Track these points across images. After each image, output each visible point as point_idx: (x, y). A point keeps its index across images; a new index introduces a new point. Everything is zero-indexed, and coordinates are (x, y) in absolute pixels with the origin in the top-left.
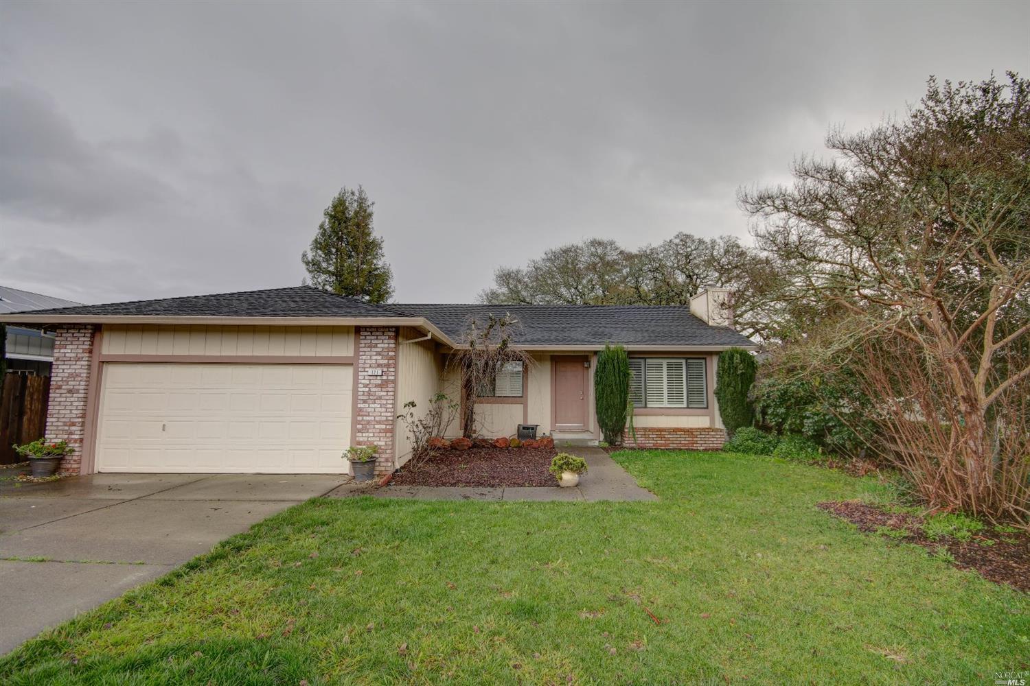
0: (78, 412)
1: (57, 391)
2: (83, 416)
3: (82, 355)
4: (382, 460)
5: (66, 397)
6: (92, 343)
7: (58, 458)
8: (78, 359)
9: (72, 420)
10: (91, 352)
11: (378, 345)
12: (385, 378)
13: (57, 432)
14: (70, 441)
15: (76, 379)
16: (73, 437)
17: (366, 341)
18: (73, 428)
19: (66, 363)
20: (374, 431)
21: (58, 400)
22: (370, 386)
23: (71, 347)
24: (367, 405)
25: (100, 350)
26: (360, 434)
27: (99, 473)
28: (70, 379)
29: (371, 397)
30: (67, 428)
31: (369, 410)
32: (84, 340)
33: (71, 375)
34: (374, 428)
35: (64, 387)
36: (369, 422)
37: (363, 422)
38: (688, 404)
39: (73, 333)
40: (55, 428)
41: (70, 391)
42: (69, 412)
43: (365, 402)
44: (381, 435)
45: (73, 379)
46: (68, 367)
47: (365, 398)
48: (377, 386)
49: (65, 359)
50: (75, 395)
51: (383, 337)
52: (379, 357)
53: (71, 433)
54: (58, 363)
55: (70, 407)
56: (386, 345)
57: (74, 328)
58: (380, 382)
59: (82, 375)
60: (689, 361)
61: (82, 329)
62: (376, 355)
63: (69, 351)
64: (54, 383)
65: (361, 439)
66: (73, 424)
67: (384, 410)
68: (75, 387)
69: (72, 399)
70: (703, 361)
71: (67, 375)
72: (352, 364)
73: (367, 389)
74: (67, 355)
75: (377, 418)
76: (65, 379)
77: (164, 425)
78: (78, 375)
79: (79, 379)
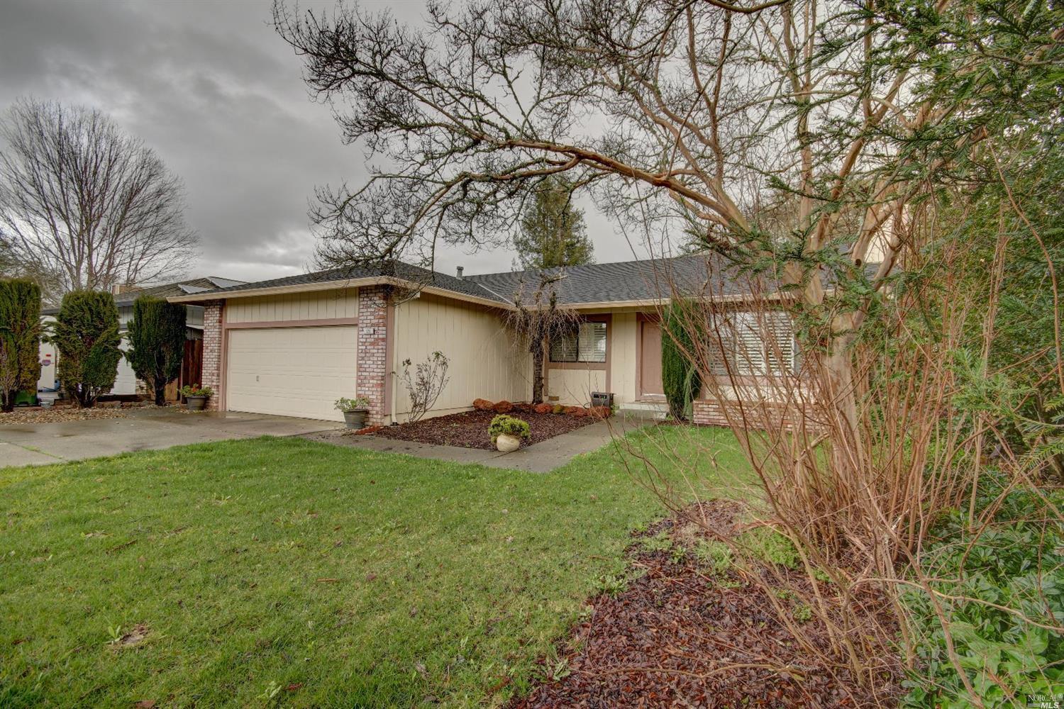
0: (216, 366)
2: (218, 369)
3: (217, 324)
4: (374, 412)
6: (221, 316)
7: (206, 400)
8: (215, 327)
9: (213, 372)
10: (220, 322)
12: (376, 336)
13: (207, 380)
14: (212, 387)
15: (214, 342)
16: (213, 384)
18: (213, 378)
19: (209, 330)
20: (369, 385)
21: (207, 357)
22: (367, 344)
23: (211, 318)
24: (365, 362)
25: (226, 320)
26: (360, 389)
27: (229, 411)
28: (212, 342)
29: (367, 355)
31: (366, 366)
32: (217, 313)
34: (369, 383)
36: (365, 377)
37: (363, 378)
40: (206, 377)
41: (212, 351)
43: (363, 359)
44: (374, 389)
46: (210, 333)
47: (364, 355)
48: (371, 344)
49: (209, 327)
50: (214, 353)
51: (375, 298)
52: (372, 317)
53: (213, 381)
54: (206, 330)
58: (373, 340)
59: (217, 339)
61: (216, 304)
62: (370, 315)
63: (211, 321)
65: (361, 392)
66: (213, 375)
67: (375, 366)
68: (214, 348)
71: (210, 339)
72: (356, 325)
73: (365, 347)
74: (210, 324)
75: (371, 374)
77: (258, 377)
78: (215, 339)
79: (216, 342)
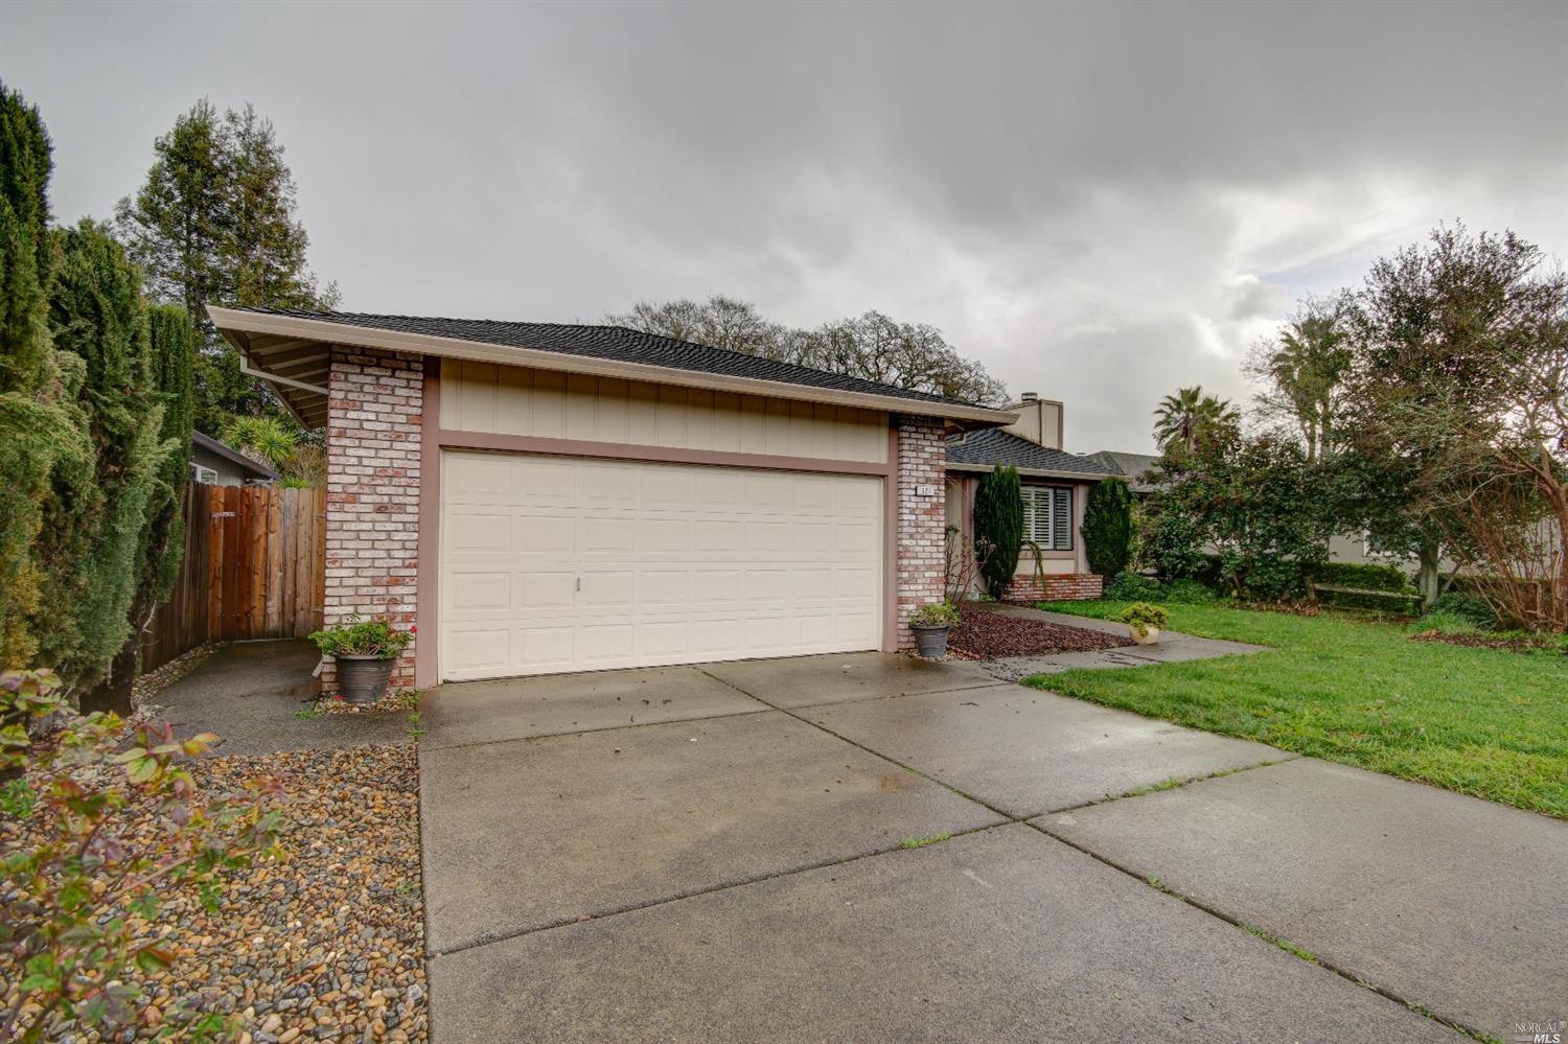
0: (408, 554)
1: (348, 507)
2: (417, 563)
3: (407, 428)
5: (374, 522)
6: (425, 404)
8: (397, 437)
9: (393, 572)
10: (423, 421)
11: (926, 449)
12: (934, 499)
13: (358, 600)
14: (392, 619)
15: (395, 481)
16: (399, 608)
17: (910, 441)
18: (396, 590)
19: (364, 443)
20: (923, 581)
21: (353, 526)
22: (917, 511)
23: (375, 407)
24: (914, 542)
25: (442, 419)
26: (905, 587)
27: (445, 682)
28: (379, 482)
29: (919, 529)
30: (380, 590)
31: (918, 549)
32: (405, 393)
33: (381, 472)
34: (924, 576)
35: (364, 498)
36: (917, 567)
37: (909, 569)
38: (1055, 545)
39: (378, 377)
40: (351, 592)
41: (381, 509)
42: (383, 554)
43: (911, 536)
44: (932, 587)
45: (386, 481)
46: (372, 453)
47: (913, 530)
48: (926, 512)
49: (360, 434)
50: (395, 517)
51: (932, 437)
52: (927, 468)
53: (394, 601)
54: (344, 442)
55: (387, 545)
56: (936, 450)
57: (378, 365)
58: (928, 506)
59: (409, 473)
60: (1059, 491)
61: (401, 369)
62: (924, 464)
63: (372, 417)
64: (339, 489)
65: (908, 594)
66: (396, 581)
67: (935, 548)
68: (396, 500)
69: (389, 526)
70: (1068, 493)
71: (370, 471)
72: (885, 477)
73: (914, 517)
74: (366, 425)
75: (927, 562)
76: (365, 480)
77: (578, 580)
78: (400, 473)
79: (404, 481)
